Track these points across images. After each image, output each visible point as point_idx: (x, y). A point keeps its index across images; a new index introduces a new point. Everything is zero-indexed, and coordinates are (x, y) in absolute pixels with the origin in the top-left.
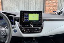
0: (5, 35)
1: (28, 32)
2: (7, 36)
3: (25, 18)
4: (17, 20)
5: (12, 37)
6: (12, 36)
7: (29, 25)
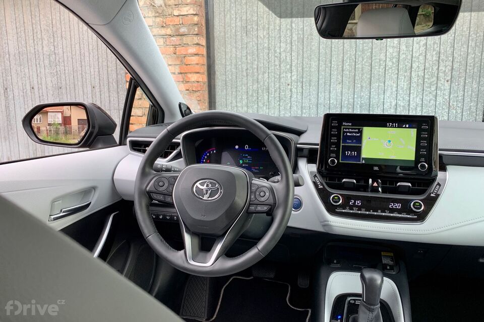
0: (271, 201)
1: (355, 211)
2: (278, 207)
3: (346, 148)
4: (306, 153)
5: (288, 227)
6: (289, 225)
7: (362, 183)
